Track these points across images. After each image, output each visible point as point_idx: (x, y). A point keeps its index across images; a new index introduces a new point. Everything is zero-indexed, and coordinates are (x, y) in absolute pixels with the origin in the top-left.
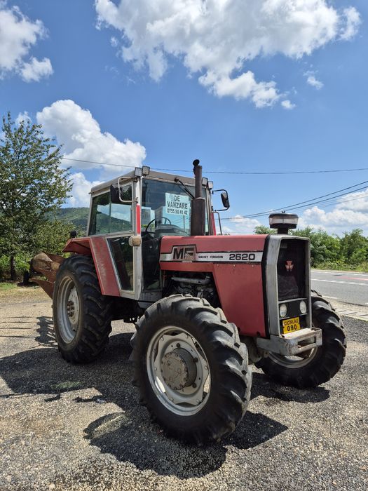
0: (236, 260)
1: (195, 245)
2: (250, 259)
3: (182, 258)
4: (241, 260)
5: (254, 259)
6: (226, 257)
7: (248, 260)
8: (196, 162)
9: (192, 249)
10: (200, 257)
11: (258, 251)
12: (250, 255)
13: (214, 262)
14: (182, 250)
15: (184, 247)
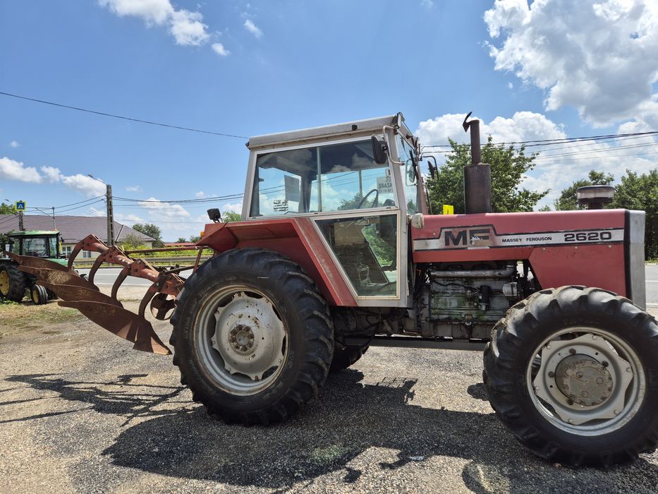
0: (577, 241)
1: (491, 225)
2: (602, 238)
3: (465, 242)
4: (587, 241)
5: (610, 238)
6: (558, 238)
7: (600, 240)
8: (471, 113)
9: (488, 231)
10: (504, 241)
11: (614, 229)
12: (602, 234)
13: (535, 246)
14: (463, 234)
15: (468, 230)
